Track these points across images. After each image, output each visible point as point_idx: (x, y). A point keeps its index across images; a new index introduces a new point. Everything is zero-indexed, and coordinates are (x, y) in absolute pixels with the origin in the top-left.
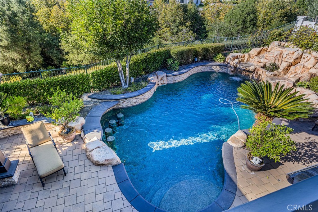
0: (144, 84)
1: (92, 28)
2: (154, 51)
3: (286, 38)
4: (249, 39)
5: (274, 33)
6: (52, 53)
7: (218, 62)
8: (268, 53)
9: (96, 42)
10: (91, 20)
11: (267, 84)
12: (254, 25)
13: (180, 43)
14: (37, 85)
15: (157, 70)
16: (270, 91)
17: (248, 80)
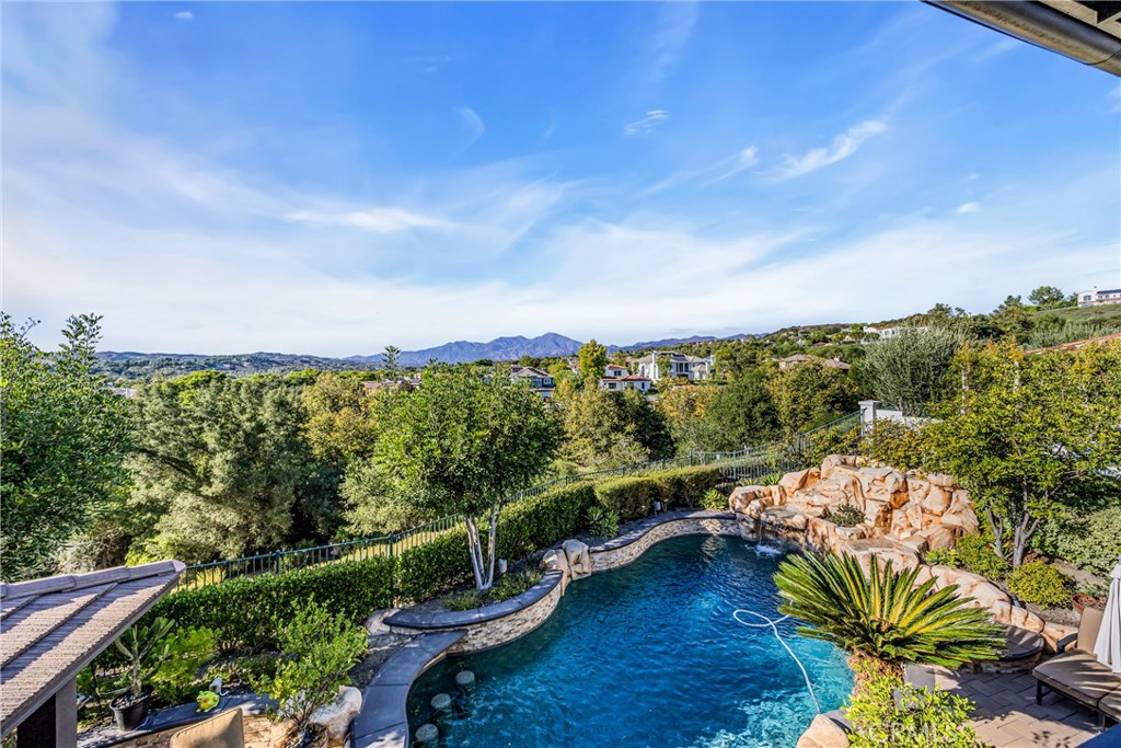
0: (531, 576)
1: (418, 449)
2: (556, 491)
3: (851, 446)
4: (771, 453)
5: (821, 438)
6: (318, 507)
7: (712, 511)
8: (824, 483)
9: (423, 478)
10: (419, 432)
11: (846, 561)
12: (775, 424)
13: (615, 469)
14: (261, 592)
15: (566, 537)
16: (861, 580)
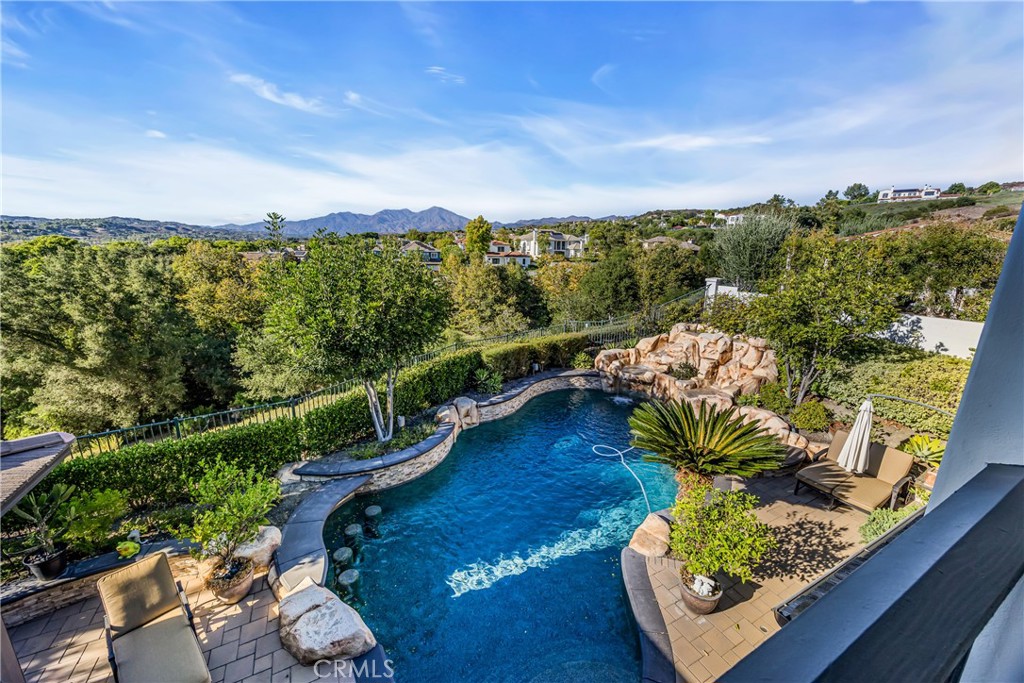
0: (427, 428)
1: (312, 319)
2: (447, 356)
3: (695, 316)
4: (631, 322)
5: (673, 309)
6: (211, 376)
7: (580, 369)
8: (670, 345)
9: (319, 347)
10: (311, 303)
11: (683, 406)
12: (636, 297)
13: (499, 336)
14: (164, 455)
15: (457, 395)
16: (692, 419)
17: (646, 401)
